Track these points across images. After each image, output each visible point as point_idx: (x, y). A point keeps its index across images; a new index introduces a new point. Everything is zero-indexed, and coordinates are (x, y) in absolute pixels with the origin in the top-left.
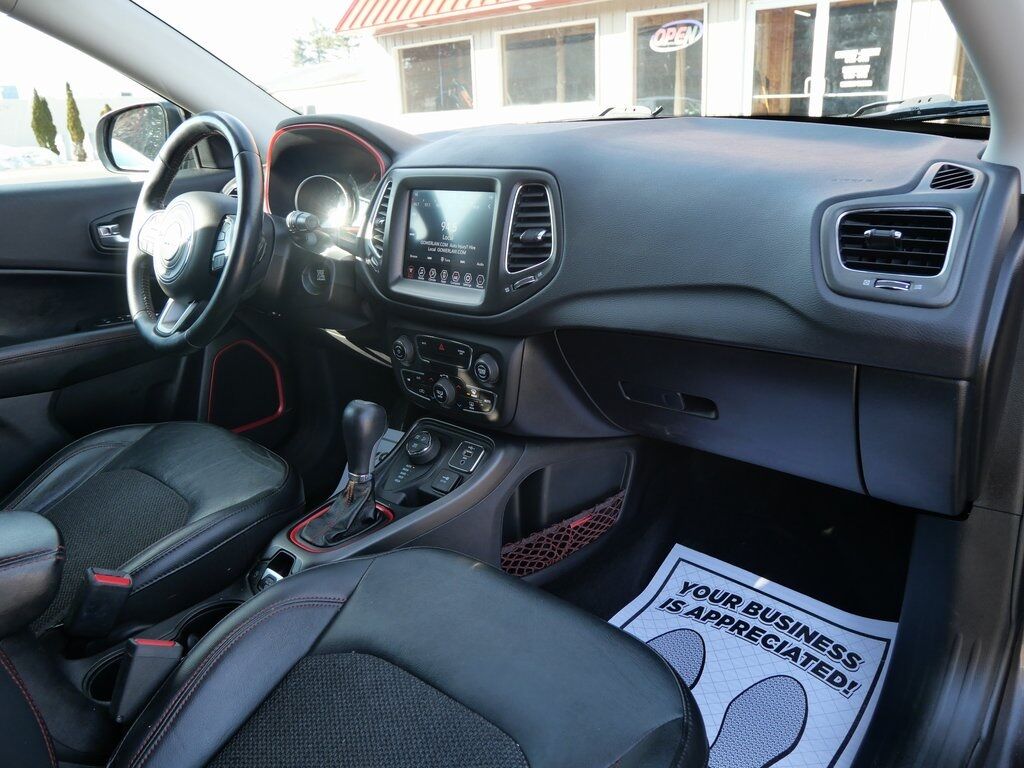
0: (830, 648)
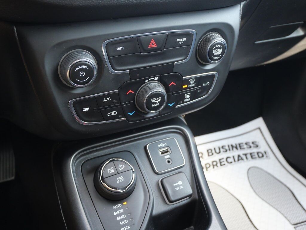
0: (245, 146)
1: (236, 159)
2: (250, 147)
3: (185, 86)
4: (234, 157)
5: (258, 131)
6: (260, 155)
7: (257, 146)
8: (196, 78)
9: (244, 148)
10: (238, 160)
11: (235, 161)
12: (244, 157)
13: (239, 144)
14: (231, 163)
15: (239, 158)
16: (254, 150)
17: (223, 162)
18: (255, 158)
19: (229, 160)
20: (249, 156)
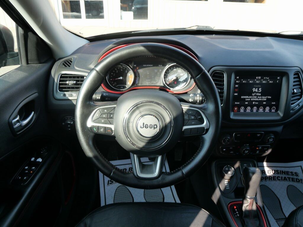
0: (290, 174)
1: (283, 179)
2: (293, 175)
3: (257, 148)
4: (282, 177)
5: (300, 167)
6: (298, 180)
7: (297, 175)
8: (262, 146)
9: (289, 175)
10: (284, 180)
11: (282, 180)
12: (288, 179)
13: (287, 172)
14: (280, 180)
15: (285, 179)
16: (295, 177)
17: (276, 178)
18: (295, 181)
19: (279, 178)
20: (291, 179)
